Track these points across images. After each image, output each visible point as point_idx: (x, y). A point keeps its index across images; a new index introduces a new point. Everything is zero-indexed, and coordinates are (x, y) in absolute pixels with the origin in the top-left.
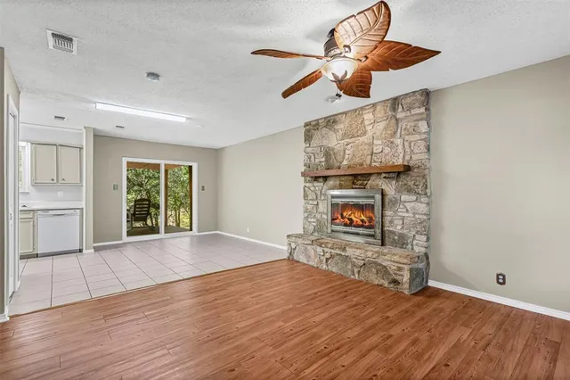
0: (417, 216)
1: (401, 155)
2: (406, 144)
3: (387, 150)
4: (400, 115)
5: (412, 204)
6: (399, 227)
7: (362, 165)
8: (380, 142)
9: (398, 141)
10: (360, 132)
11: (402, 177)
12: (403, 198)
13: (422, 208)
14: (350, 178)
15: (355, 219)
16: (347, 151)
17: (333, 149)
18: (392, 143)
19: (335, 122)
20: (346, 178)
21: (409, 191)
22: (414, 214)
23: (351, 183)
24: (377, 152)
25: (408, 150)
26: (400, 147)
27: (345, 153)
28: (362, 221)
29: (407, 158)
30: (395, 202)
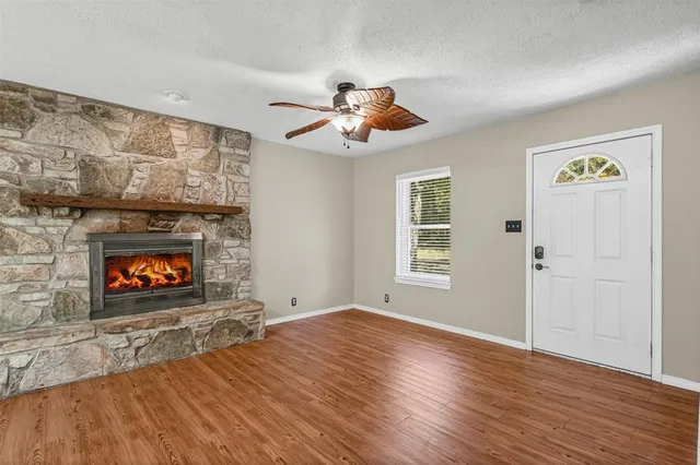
0: (242, 262)
1: (224, 195)
2: (230, 184)
3: (207, 185)
4: (223, 149)
5: (236, 250)
6: (222, 277)
7: (168, 198)
8: (197, 173)
9: (222, 179)
10: (163, 151)
11: (227, 220)
12: (226, 243)
13: (245, 252)
14: (144, 216)
15: (153, 276)
16: (136, 173)
17: (101, 162)
18: (214, 178)
19: (107, 115)
20: (135, 215)
21: (233, 235)
22: (239, 259)
23: (145, 222)
24: (193, 185)
25: (231, 190)
26: (223, 186)
27: (131, 174)
28: (169, 277)
29: (231, 199)
30: (216, 248)
